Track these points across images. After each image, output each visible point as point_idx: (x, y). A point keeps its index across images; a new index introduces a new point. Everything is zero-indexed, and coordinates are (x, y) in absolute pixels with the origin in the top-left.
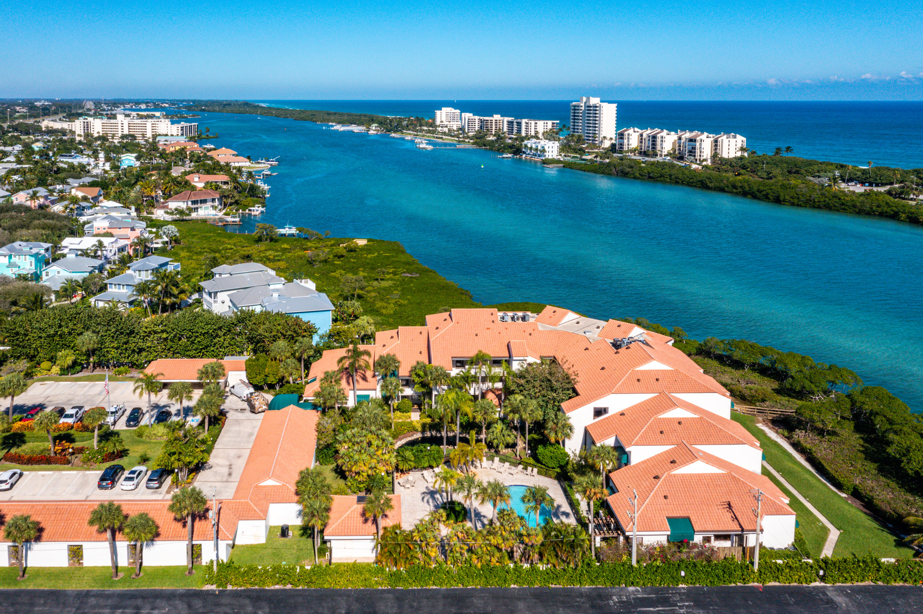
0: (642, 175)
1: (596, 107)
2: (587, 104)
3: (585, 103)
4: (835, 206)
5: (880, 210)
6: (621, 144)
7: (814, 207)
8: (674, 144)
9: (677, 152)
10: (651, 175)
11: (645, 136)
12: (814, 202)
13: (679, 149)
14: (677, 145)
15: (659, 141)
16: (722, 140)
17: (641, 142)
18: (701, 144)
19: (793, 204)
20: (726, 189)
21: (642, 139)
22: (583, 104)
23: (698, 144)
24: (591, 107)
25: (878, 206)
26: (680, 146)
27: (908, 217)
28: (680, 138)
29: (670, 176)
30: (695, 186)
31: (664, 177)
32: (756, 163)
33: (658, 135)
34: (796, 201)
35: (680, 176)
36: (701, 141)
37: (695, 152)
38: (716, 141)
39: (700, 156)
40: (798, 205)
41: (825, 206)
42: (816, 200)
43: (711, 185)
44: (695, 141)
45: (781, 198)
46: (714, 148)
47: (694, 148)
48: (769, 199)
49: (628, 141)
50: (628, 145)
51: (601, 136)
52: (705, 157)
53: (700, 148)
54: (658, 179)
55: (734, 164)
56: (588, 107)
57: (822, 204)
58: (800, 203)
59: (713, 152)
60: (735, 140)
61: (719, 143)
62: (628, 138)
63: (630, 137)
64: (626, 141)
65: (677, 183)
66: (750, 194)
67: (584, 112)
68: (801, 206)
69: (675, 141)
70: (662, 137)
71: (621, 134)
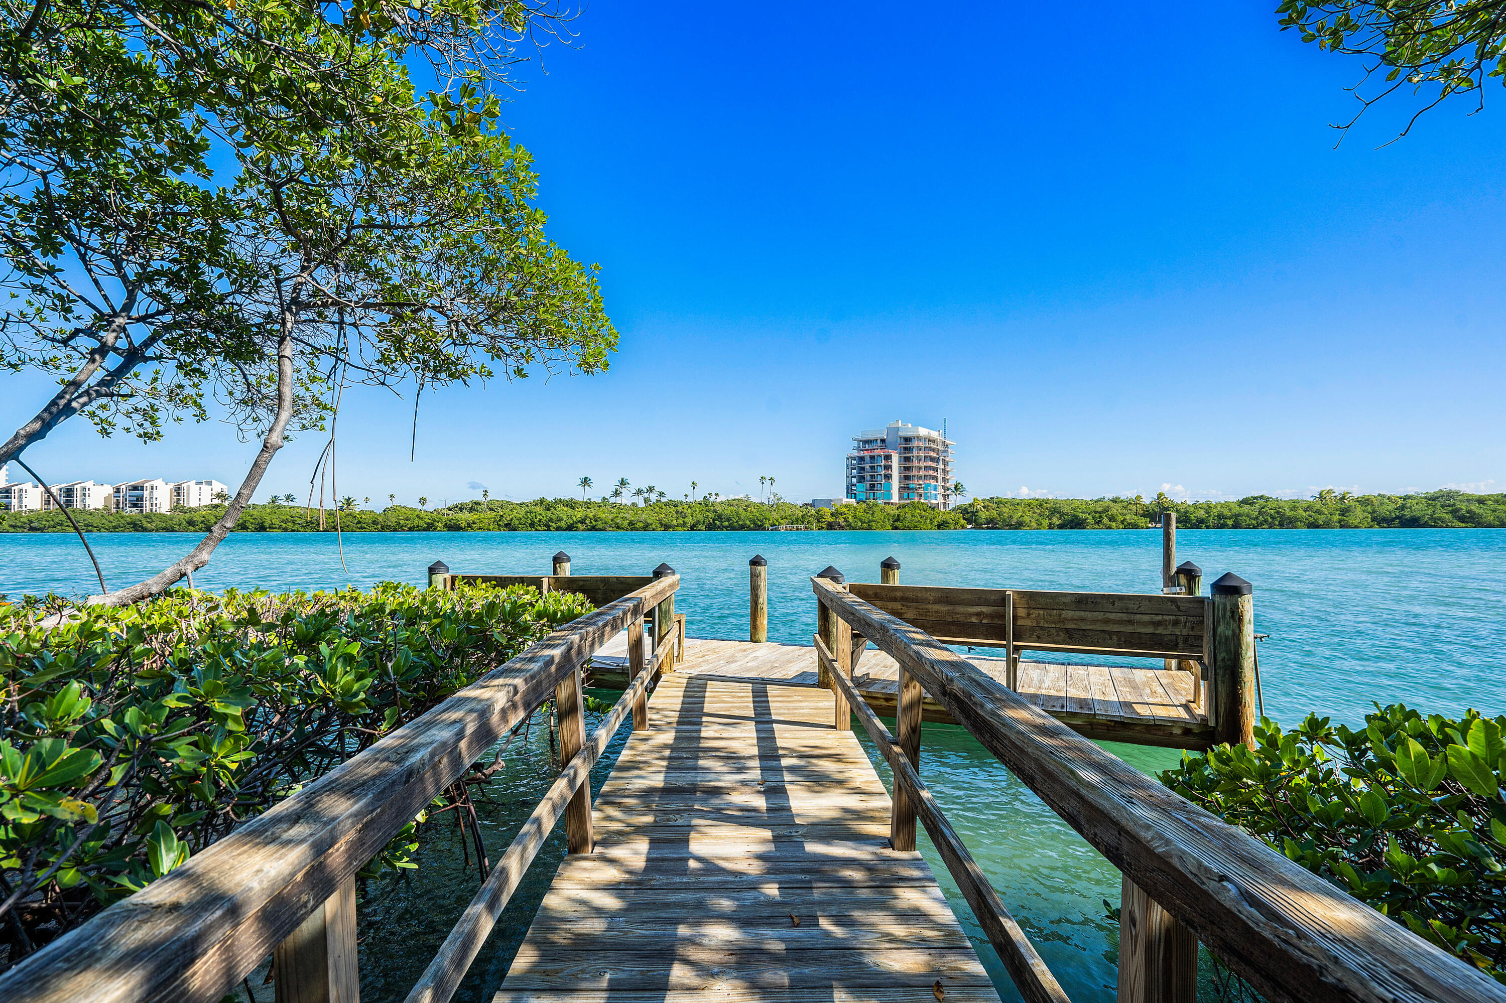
8: (106, 496)
9: (113, 511)
10: (36, 524)
13: (117, 507)
14: (113, 501)
15: (79, 494)
18: (152, 491)
23: (146, 494)
26: (118, 502)
28: (118, 490)
33: (77, 487)
36: (156, 487)
37: (142, 506)
38: (179, 487)
39: (151, 510)
44: (143, 489)
46: (174, 499)
47: (140, 499)
49: (20, 501)
50: (21, 507)
53: (151, 494)
55: (201, 510)
59: (174, 504)
60: (209, 488)
61: (184, 491)
62: (20, 497)
63: (24, 494)
64: (15, 502)
69: (109, 495)
70: (84, 489)
71: (7, 491)
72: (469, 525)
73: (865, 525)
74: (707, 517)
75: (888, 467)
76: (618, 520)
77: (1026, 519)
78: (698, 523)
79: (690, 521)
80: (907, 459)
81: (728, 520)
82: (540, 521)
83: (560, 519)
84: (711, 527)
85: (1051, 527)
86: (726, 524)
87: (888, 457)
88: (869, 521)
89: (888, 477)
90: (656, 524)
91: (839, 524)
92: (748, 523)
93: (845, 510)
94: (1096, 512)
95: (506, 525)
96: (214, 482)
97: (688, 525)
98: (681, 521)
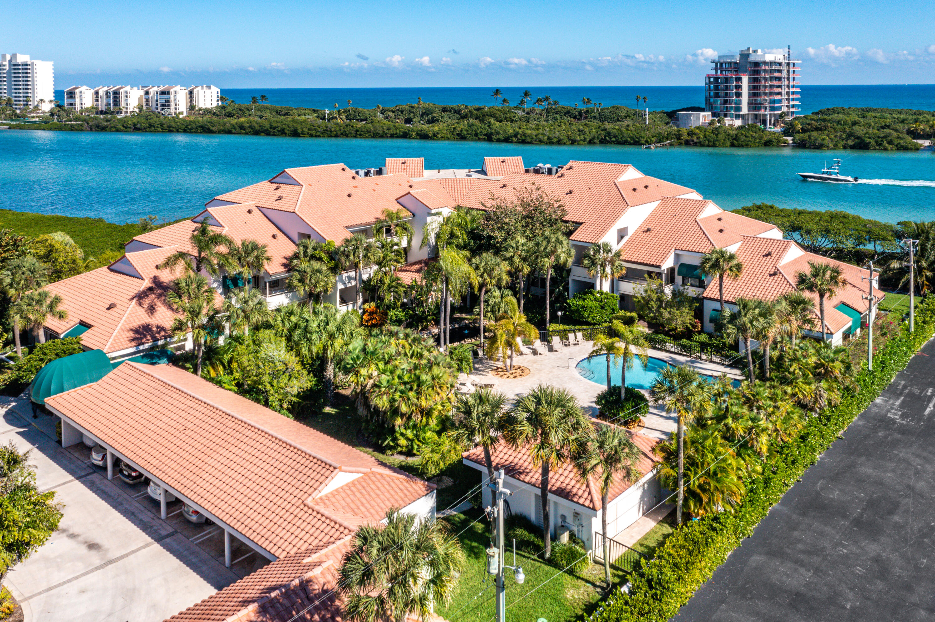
0: (126, 127)
1: (27, 65)
2: (13, 62)
3: (10, 61)
4: (351, 133)
5: (391, 132)
6: (71, 104)
7: (331, 136)
8: (140, 99)
9: (144, 108)
10: (138, 126)
11: (101, 93)
12: (331, 131)
13: (147, 105)
14: (144, 100)
15: (122, 95)
16: (198, 91)
17: (97, 101)
18: (175, 96)
19: (311, 136)
20: (233, 131)
21: (97, 97)
22: (7, 63)
23: (172, 97)
24: (19, 65)
25: (389, 129)
26: (147, 101)
27: (418, 134)
28: (147, 93)
29: (161, 125)
30: (196, 132)
31: (154, 127)
32: (241, 110)
33: (121, 91)
34: (314, 132)
35: (173, 124)
36: (176, 93)
37: (169, 105)
38: (191, 93)
39: (176, 109)
40: (316, 136)
41: (342, 134)
42: (333, 130)
43: (214, 129)
44: (168, 93)
45: (300, 131)
46: (189, 100)
47: (168, 101)
48: (286, 134)
49: (81, 100)
50: (82, 104)
51: (37, 99)
52: (180, 111)
53: (175, 100)
54: (148, 129)
55: (217, 113)
56: (15, 65)
57: (339, 133)
58: (318, 134)
59: (189, 104)
60: (210, 91)
61: (195, 94)
62: (81, 97)
63: (83, 95)
64: (77, 101)
65: (170, 131)
66: (262, 132)
67: (9, 72)
68: (319, 136)
69: (141, 96)
70: (126, 92)
71: (71, 93)
72: (434, 135)
73: (711, 143)
74: (600, 134)
75: (738, 87)
76: (541, 137)
77: (826, 142)
78: (594, 138)
79: (588, 138)
80: (756, 80)
81: (615, 136)
82: (481, 132)
83: (498, 133)
84: (603, 142)
85: (845, 147)
86: (614, 139)
87: (739, 79)
88: (715, 140)
89: (739, 94)
90: (566, 140)
91: (693, 141)
92: (629, 139)
93: (697, 131)
94: (879, 137)
95: (458, 135)
96: (212, 87)
97: (588, 140)
98: (582, 137)
